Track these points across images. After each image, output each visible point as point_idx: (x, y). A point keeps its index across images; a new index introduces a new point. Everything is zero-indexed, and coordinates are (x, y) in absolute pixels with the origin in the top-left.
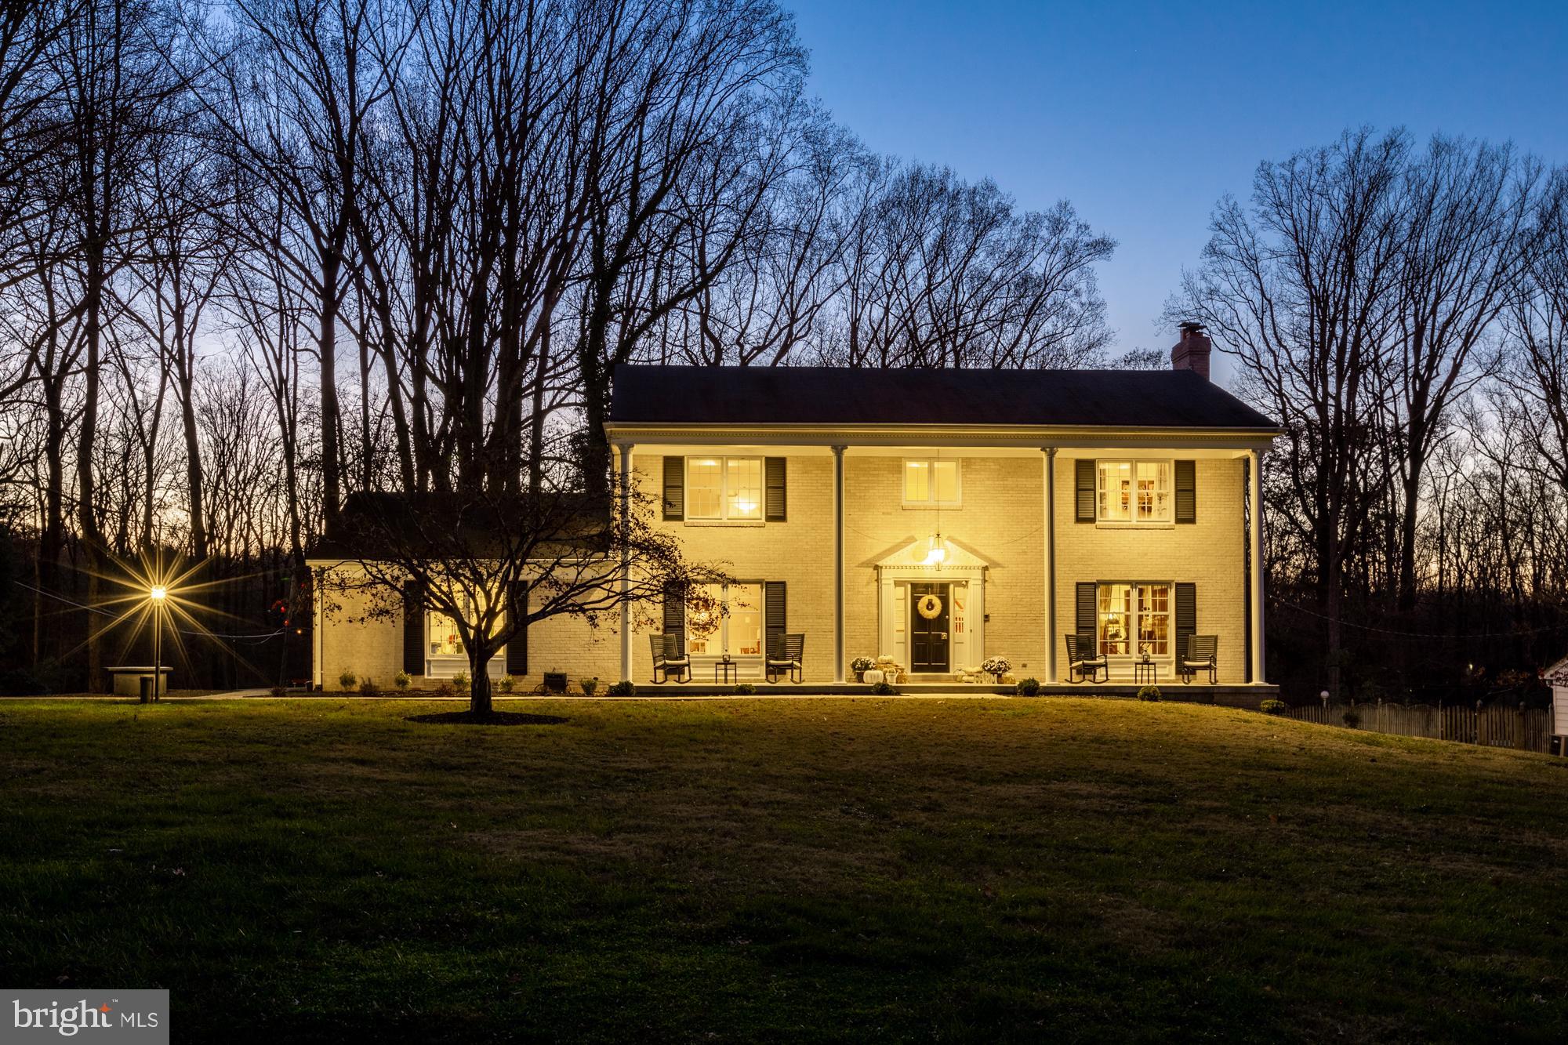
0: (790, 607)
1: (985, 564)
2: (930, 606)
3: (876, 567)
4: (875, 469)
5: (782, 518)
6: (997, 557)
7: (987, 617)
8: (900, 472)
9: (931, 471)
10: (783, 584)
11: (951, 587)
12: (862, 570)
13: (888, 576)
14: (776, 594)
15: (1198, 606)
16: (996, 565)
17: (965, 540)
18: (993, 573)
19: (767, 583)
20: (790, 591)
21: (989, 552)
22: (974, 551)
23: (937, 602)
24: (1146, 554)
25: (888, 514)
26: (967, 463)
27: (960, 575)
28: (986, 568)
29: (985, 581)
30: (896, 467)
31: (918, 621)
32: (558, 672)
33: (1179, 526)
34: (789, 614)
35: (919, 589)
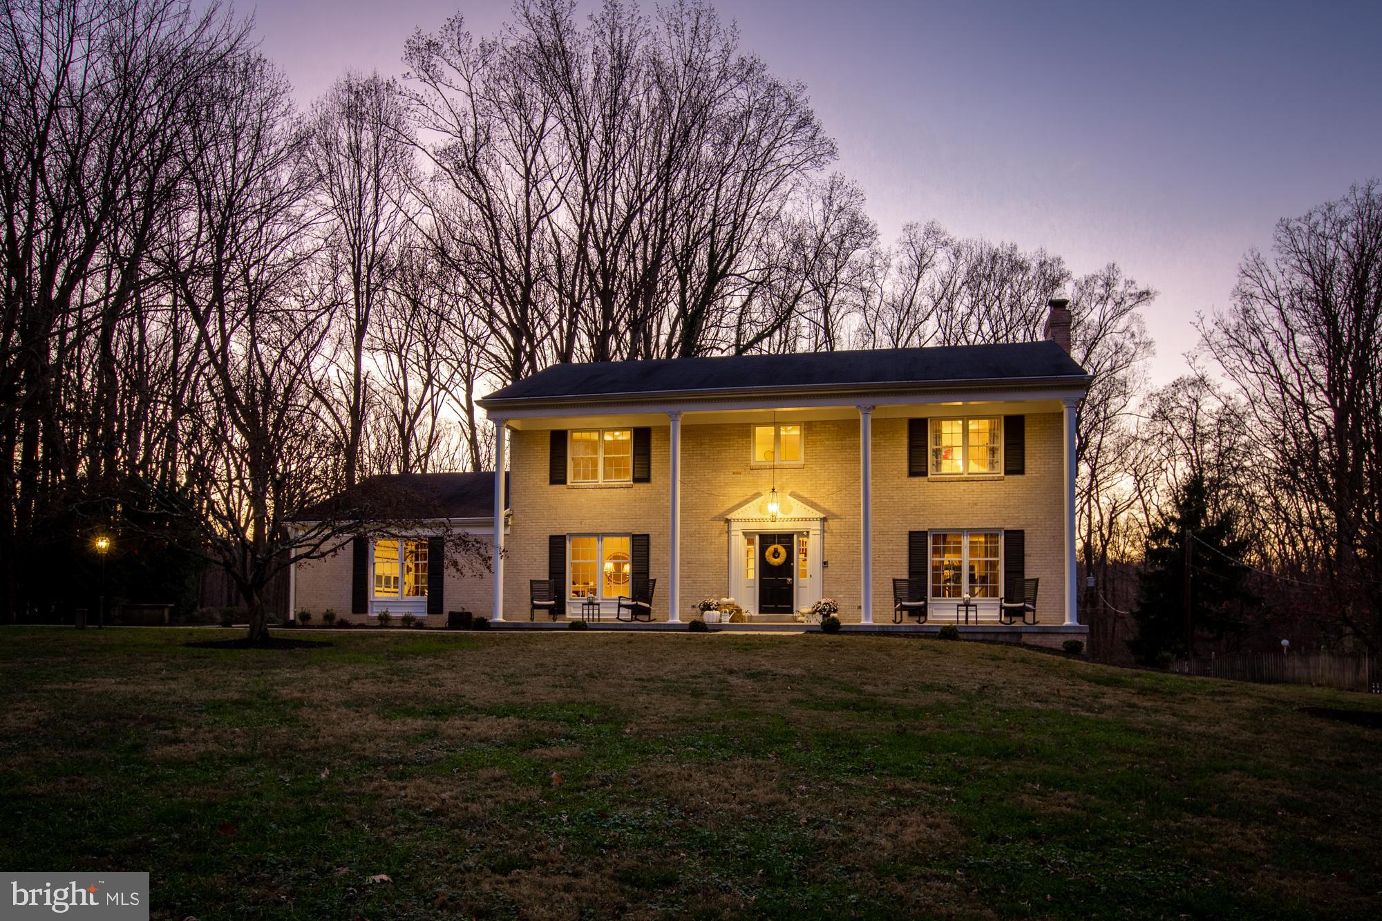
0: (652, 556)
1: (822, 516)
2: (776, 554)
3: (728, 521)
4: (727, 435)
5: (647, 480)
6: (835, 509)
7: (825, 563)
8: (749, 436)
9: (777, 436)
10: (648, 536)
11: (795, 536)
12: (714, 523)
13: (737, 528)
14: (641, 545)
15: (1027, 550)
16: (835, 516)
17: (806, 495)
18: (833, 524)
19: (634, 536)
20: (653, 543)
21: (827, 505)
22: (813, 505)
23: (782, 550)
24: (976, 504)
25: (738, 473)
26: (809, 427)
27: (800, 526)
28: (824, 520)
29: (823, 531)
30: (745, 432)
31: (765, 568)
32: (466, 611)
33: (1007, 477)
34: (651, 562)
35: (766, 540)
